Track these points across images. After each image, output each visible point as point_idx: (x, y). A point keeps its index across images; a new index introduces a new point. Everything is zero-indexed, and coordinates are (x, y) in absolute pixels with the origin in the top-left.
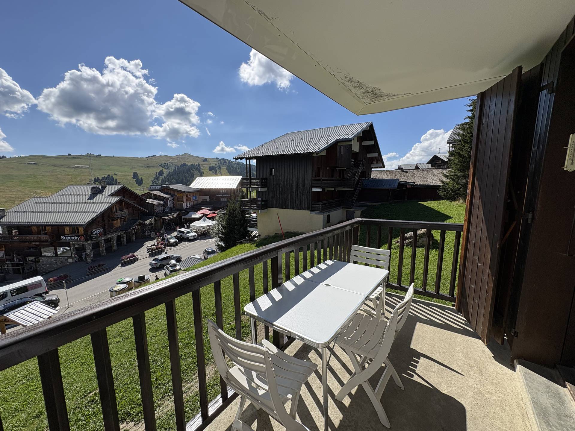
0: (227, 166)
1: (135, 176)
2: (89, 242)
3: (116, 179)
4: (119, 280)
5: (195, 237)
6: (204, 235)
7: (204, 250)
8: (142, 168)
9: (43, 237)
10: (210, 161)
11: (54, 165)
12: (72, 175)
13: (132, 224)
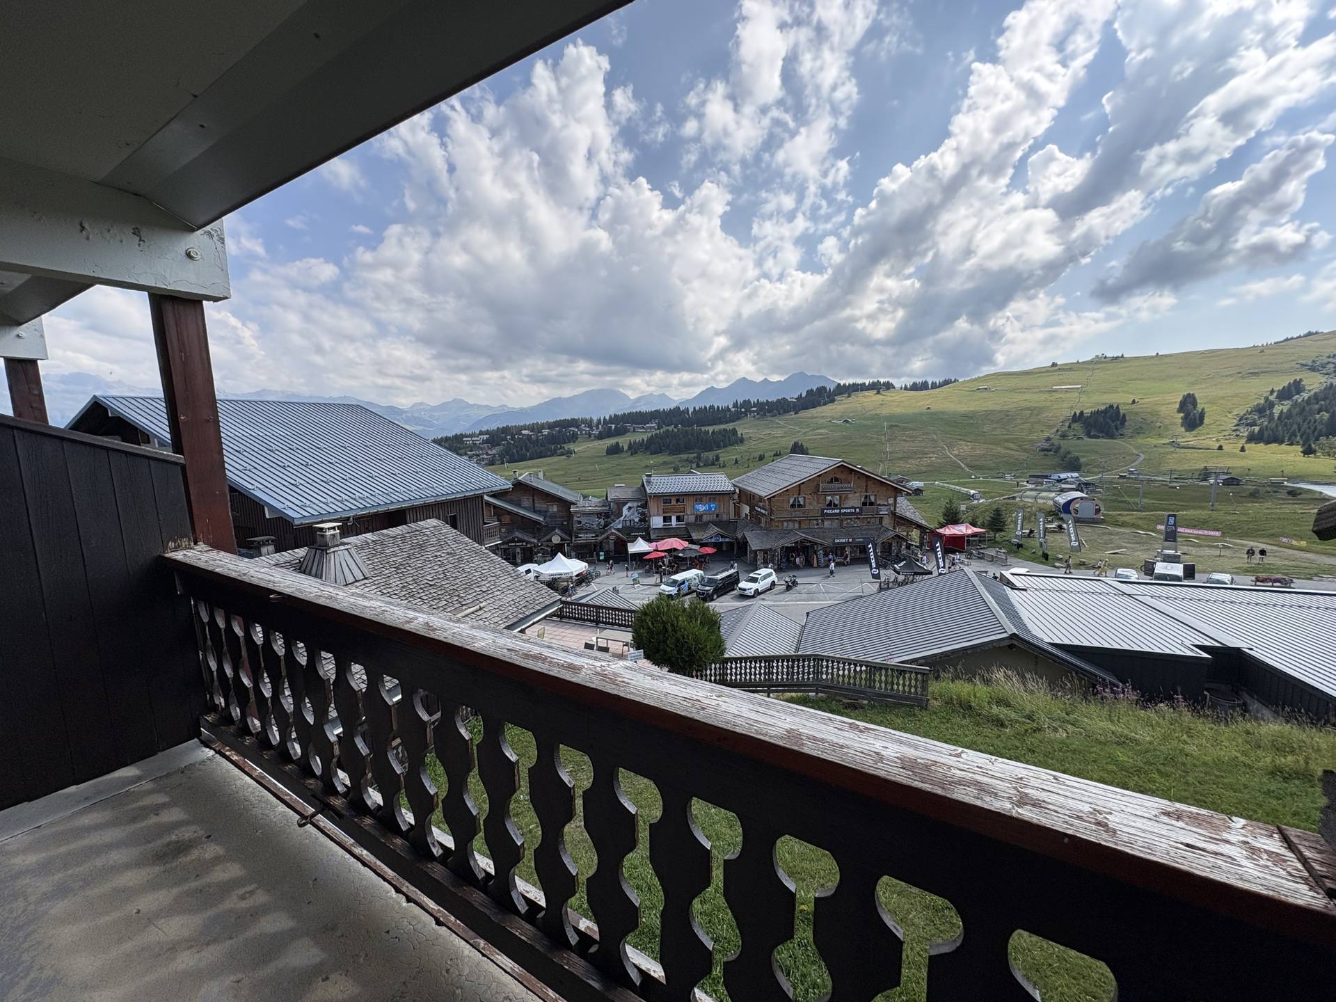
1: (1188, 403)
11: (1014, 390)
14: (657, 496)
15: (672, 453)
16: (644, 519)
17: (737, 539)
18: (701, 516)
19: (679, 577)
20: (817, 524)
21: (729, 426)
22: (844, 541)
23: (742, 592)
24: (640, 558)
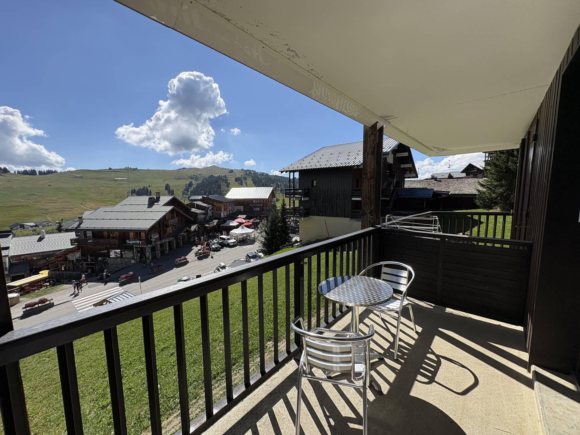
0: (252, 177)
1: (167, 187)
2: (149, 246)
3: (150, 191)
4: (179, 278)
5: (234, 244)
6: (243, 241)
7: (246, 255)
8: (173, 180)
9: (112, 240)
10: (236, 172)
11: (96, 178)
12: (112, 187)
13: (181, 231)
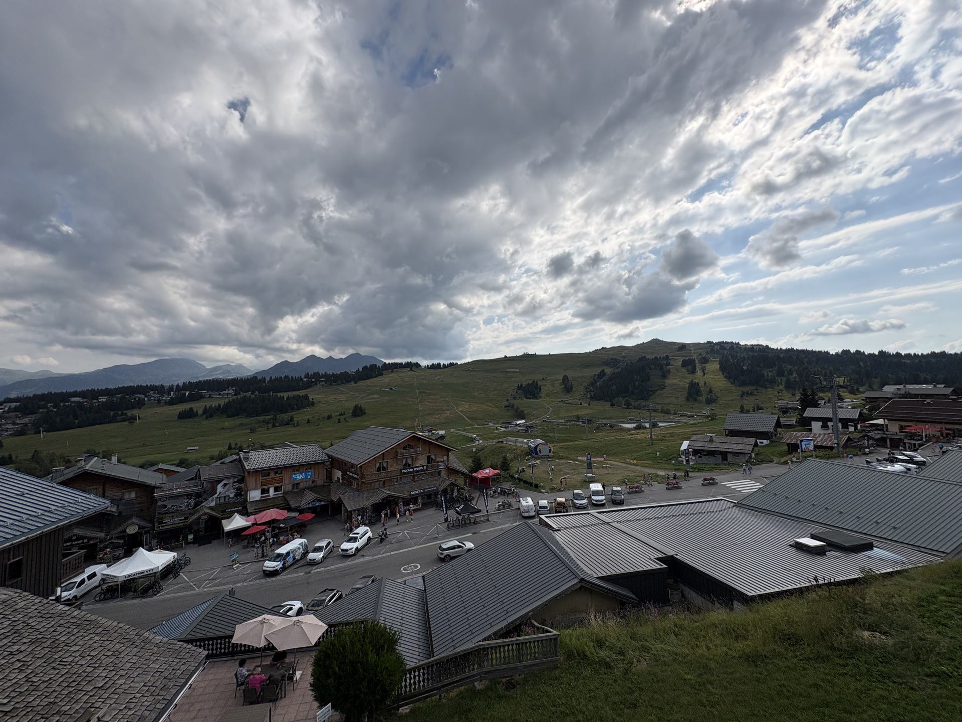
1: (564, 380)
8: (578, 369)
11: (488, 371)
14: (256, 472)
15: (249, 415)
16: (241, 493)
17: (332, 501)
18: (298, 484)
19: (283, 550)
20: (397, 482)
21: (302, 393)
22: (417, 492)
23: (344, 553)
24: (237, 534)
